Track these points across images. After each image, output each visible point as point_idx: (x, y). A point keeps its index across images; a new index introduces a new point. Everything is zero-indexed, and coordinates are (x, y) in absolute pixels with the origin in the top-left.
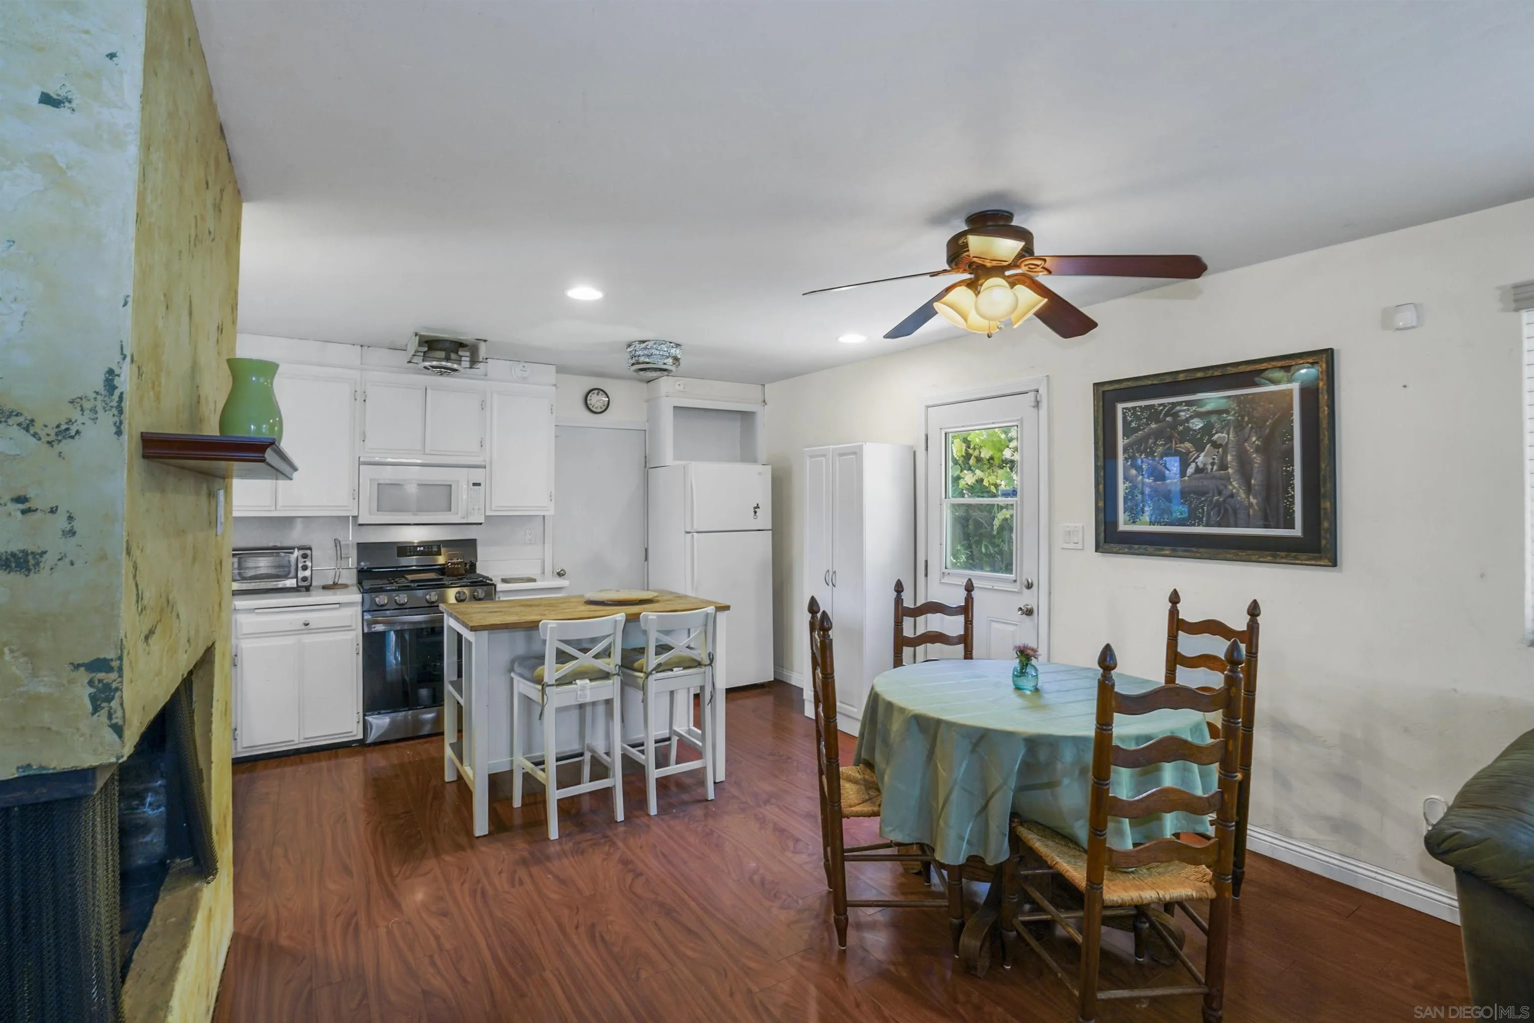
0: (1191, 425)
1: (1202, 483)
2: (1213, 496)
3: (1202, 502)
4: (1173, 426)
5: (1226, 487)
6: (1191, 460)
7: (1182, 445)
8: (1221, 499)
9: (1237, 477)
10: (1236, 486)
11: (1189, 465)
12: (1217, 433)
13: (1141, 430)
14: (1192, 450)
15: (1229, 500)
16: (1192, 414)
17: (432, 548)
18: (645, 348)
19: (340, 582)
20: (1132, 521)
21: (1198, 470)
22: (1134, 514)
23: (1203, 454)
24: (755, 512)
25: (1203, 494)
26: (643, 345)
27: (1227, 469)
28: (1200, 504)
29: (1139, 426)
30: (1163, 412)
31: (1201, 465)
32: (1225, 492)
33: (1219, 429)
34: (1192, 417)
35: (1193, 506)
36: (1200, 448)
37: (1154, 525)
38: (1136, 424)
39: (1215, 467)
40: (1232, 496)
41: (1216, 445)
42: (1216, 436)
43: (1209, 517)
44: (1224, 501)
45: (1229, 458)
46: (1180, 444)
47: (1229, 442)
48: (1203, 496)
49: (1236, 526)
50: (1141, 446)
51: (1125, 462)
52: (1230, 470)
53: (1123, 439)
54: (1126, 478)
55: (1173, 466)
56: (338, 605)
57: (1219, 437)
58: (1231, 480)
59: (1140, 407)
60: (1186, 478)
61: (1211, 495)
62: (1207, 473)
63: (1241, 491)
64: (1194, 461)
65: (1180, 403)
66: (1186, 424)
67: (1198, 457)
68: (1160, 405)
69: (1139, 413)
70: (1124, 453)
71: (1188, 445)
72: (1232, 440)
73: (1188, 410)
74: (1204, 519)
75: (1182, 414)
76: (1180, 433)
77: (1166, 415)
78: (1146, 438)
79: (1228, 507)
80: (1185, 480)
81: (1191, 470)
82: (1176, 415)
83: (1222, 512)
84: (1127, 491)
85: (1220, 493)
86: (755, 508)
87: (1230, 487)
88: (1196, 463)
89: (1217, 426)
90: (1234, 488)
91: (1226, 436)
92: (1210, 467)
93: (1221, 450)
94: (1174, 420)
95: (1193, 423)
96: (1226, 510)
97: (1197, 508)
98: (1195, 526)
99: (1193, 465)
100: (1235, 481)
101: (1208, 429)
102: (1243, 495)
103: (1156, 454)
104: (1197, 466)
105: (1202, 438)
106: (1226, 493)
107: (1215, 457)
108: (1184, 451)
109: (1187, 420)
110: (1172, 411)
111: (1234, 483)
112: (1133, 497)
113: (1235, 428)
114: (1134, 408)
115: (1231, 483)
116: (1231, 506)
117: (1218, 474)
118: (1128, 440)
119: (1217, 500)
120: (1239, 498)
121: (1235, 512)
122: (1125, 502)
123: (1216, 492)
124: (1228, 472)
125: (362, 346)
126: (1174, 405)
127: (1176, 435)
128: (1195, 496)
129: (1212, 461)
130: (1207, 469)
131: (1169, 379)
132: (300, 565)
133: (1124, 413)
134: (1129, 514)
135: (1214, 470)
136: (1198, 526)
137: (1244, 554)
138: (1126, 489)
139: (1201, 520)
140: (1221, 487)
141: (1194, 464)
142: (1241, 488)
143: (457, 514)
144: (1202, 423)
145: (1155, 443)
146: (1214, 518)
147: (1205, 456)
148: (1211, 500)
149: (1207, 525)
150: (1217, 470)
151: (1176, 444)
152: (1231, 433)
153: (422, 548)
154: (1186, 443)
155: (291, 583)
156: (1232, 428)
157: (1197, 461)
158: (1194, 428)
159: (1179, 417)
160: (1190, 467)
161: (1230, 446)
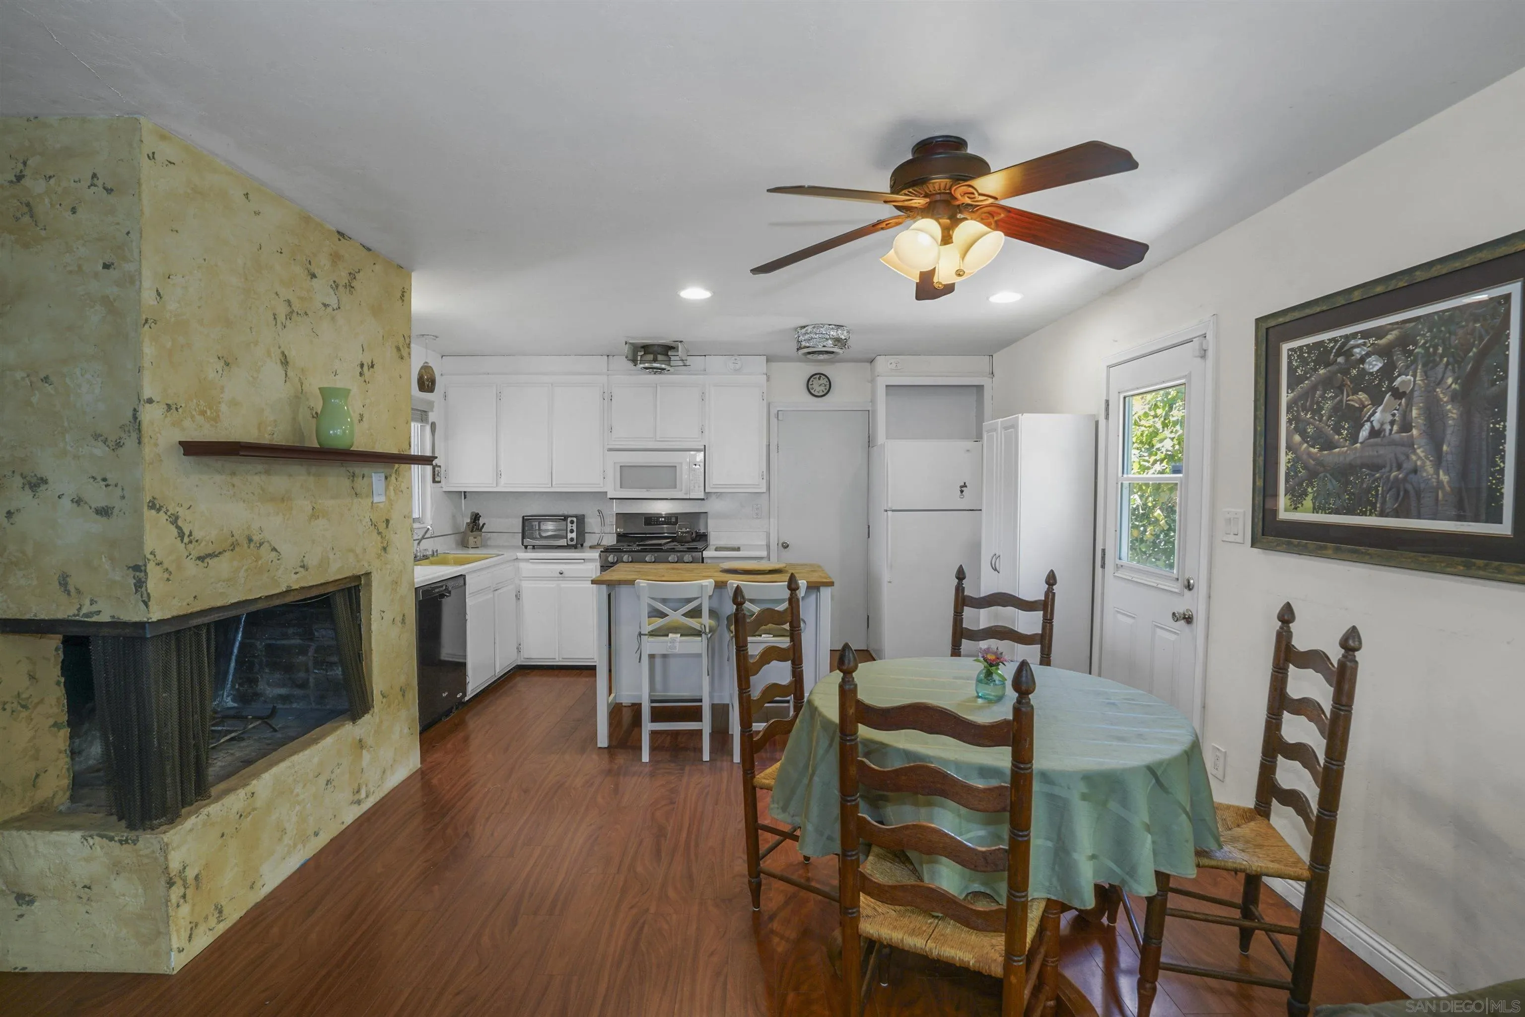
0: (1366, 366)
1: (1377, 452)
2: (1391, 471)
3: (1376, 480)
4: (1345, 372)
5: (1408, 457)
6: (1365, 419)
7: (1355, 397)
8: (1401, 476)
9: (1423, 441)
10: (1422, 455)
11: (1362, 425)
12: (1399, 375)
13: (1307, 379)
14: (1366, 403)
15: (1412, 476)
16: (1369, 349)
17: (671, 519)
18: (806, 333)
19: (601, 544)
20: (1293, 507)
21: (1374, 433)
22: (1297, 497)
23: (1380, 408)
24: (962, 491)
25: (1377, 467)
26: (804, 331)
27: (1410, 430)
28: (1373, 482)
29: (1306, 373)
30: (1334, 351)
31: (1377, 426)
32: (1405, 465)
33: (1403, 369)
34: (1368, 355)
35: (1365, 486)
36: (1377, 401)
37: (1317, 513)
38: (1301, 371)
39: (1395, 428)
40: (1415, 471)
41: (1397, 394)
42: (1399, 379)
43: (1384, 503)
44: (1405, 479)
45: (1415, 413)
46: (1353, 395)
47: (1416, 388)
48: (1377, 471)
49: (1419, 517)
50: (1307, 401)
51: (1288, 424)
52: (1415, 432)
53: (1288, 393)
54: (1289, 448)
55: (1344, 428)
56: (583, 561)
57: (1403, 382)
58: (1415, 446)
59: (1307, 346)
60: (1358, 445)
61: (1387, 469)
62: (1384, 436)
63: (1428, 463)
64: (1368, 420)
65: (1354, 336)
66: (1361, 366)
67: (1374, 413)
68: (1330, 340)
69: (1306, 355)
70: (1287, 413)
71: (1362, 396)
72: (1419, 385)
73: (1364, 344)
74: (1378, 505)
75: (1357, 350)
76: (1353, 380)
77: (1338, 354)
78: (1314, 388)
79: (1409, 487)
80: (1356, 448)
81: (1364, 433)
82: (1348, 354)
83: (1402, 494)
84: (1289, 465)
85: (1399, 467)
86: (961, 487)
87: (1414, 457)
88: (1372, 422)
89: (1401, 364)
90: (1419, 458)
91: (1412, 379)
92: (1387, 427)
93: (1404, 400)
94: (1347, 360)
95: (1370, 364)
96: (1406, 492)
97: (1368, 490)
98: (1366, 516)
99: (1367, 426)
100: (1419, 448)
101: (1388, 372)
102: (1429, 468)
103: (1324, 412)
104: (1372, 427)
105: (1380, 385)
106: (1407, 466)
107: (1396, 412)
108: (1357, 405)
109: (1362, 360)
110: (1343, 349)
111: (1419, 451)
112: (1296, 473)
113: (1424, 365)
114: (1301, 348)
115: (1414, 451)
116: (1414, 488)
117: (1396, 437)
118: (1292, 395)
119: (1396, 477)
120: (1425, 474)
121: (1418, 494)
122: (1287, 481)
123: (1394, 465)
124: (1412, 435)
125: (608, 356)
126: (1347, 338)
127: (1349, 383)
128: (1368, 472)
129: (1391, 418)
130: (1384, 430)
131: (1342, 301)
132: (569, 529)
133: (1289, 357)
134: (1290, 497)
135: (1393, 432)
136: (1370, 515)
137: (1425, 559)
138: (1289, 462)
139: (1374, 506)
140: (1402, 458)
141: (1369, 423)
142: (1428, 458)
143: (681, 490)
144: (1380, 363)
145: (1323, 397)
146: (1390, 505)
147: (1383, 411)
148: (1388, 478)
149: (1382, 514)
150: (1398, 432)
151: (1348, 396)
152: (1418, 374)
153: (663, 519)
154: (1360, 393)
155: (563, 542)
156: (1420, 367)
157: (1372, 419)
158: (1371, 371)
159: (1353, 356)
160: (1364, 428)
161: (1416, 394)
